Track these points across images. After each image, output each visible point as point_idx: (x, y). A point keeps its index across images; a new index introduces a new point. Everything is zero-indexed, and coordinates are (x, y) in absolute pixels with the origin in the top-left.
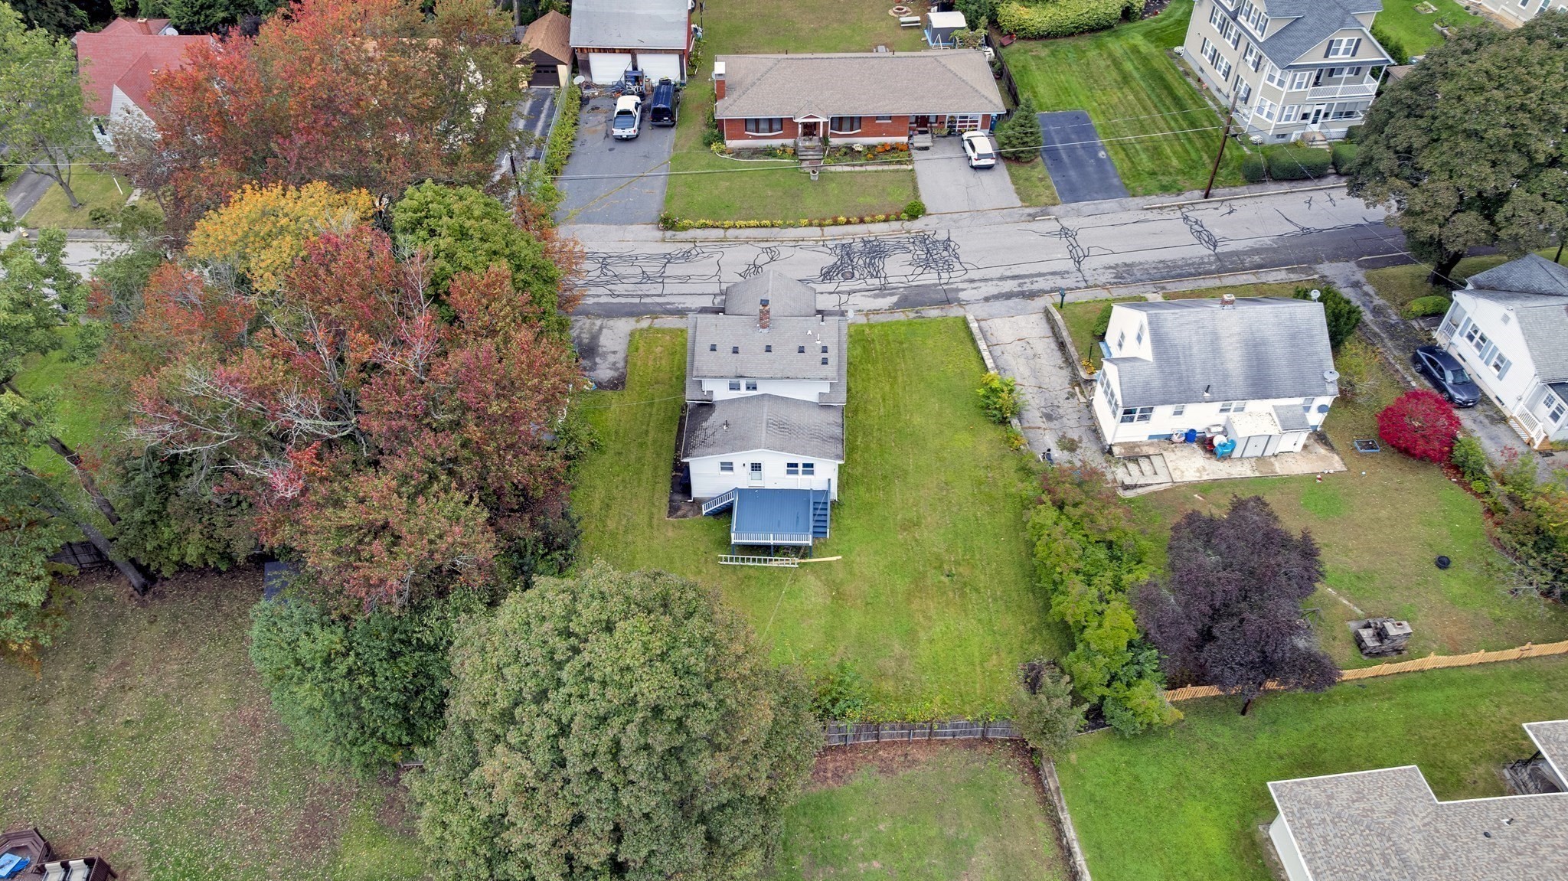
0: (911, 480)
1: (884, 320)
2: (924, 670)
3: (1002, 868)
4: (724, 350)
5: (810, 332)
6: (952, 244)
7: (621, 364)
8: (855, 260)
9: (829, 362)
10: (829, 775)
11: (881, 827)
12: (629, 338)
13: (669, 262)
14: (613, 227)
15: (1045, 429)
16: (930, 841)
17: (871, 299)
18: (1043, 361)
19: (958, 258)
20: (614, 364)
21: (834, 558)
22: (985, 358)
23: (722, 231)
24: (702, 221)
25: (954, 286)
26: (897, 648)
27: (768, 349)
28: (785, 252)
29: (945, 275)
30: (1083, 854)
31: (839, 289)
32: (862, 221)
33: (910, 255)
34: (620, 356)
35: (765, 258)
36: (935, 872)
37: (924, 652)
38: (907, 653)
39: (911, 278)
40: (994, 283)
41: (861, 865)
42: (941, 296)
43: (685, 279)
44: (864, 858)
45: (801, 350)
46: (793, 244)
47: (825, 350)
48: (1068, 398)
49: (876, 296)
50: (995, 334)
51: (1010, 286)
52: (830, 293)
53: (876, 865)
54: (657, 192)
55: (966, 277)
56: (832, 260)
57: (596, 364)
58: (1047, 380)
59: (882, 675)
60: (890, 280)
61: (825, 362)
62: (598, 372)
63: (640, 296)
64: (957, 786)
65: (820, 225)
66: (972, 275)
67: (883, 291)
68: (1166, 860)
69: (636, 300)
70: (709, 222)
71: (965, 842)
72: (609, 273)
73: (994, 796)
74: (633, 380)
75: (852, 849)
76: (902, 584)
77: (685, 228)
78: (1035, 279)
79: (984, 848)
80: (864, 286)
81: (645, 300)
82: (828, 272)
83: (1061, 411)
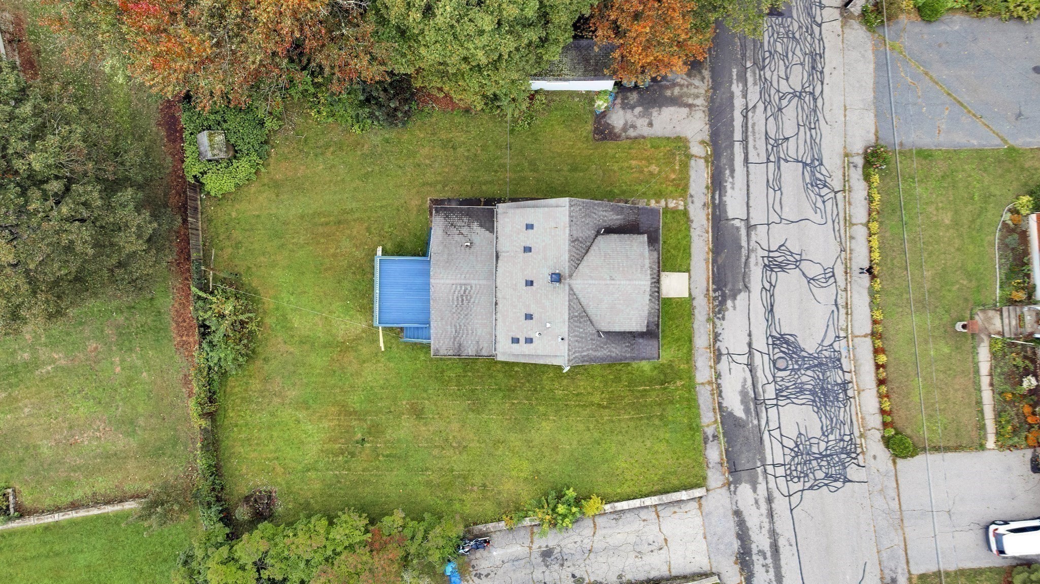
0: (471, 415)
1: (701, 401)
2: (272, 415)
3: (116, 454)
4: (529, 239)
5: (548, 325)
6: (839, 484)
7: (632, 133)
8: (809, 373)
9: (515, 345)
10: (184, 338)
11: (145, 374)
12: (673, 136)
13: (805, 165)
14: (870, 96)
15: (530, 548)
16: (134, 408)
17: (739, 388)
18: (631, 560)
19: (811, 488)
20: (634, 127)
21: (382, 345)
22: (631, 502)
23: (864, 219)
24: (877, 197)
25: (761, 479)
26: (292, 394)
27: (530, 283)
28: (826, 295)
29: (780, 471)
30: (113, 511)
31: (757, 356)
32: (881, 382)
33: (819, 434)
34: (645, 131)
35: (813, 270)
36: (113, 409)
37: (286, 414)
38: (287, 401)
39: (776, 433)
40: (766, 525)
41: (118, 359)
42: (743, 462)
43: (774, 185)
44: (122, 361)
45: (529, 317)
46: (841, 302)
47: (529, 341)
48: (573, 576)
49: (744, 394)
50: (676, 516)
51: (760, 541)
52: (750, 345)
53: (118, 369)
54: (942, 138)
55: (776, 494)
56: (809, 345)
57: (633, 108)
58: (601, 560)
59: (266, 380)
60: (773, 412)
61: (516, 341)
62: (621, 112)
63: (745, 141)
64: (176, 430)
65: (873, 334)
66: (780, 504)
67: (754, 402)
68: (101, 568)
69: (738, 136)
70: (876, 205)
71: (134, 431)
72: (784, 103)
73: (168, 455)
74: (610, 147)
75: (128, 353)
76: (355, 401)
77: (867, 177)
78: (772, 571)
79: (128, 444)
80: (761, 380)
81: (738, 149)
82: (787, 342)
83: (557, 567)
